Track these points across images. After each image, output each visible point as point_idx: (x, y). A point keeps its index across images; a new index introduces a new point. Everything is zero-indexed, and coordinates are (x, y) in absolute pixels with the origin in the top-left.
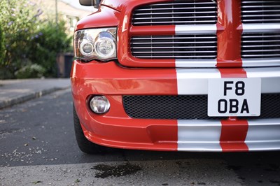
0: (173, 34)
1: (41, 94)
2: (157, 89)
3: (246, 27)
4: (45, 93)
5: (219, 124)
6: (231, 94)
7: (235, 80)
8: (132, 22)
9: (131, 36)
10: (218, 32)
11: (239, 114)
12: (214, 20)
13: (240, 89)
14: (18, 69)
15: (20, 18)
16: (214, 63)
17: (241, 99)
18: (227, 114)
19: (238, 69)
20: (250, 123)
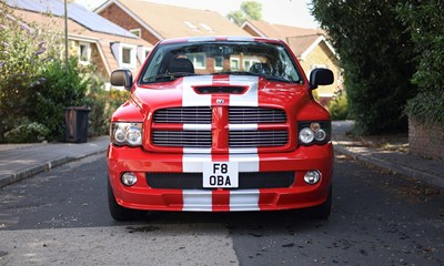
0: (181, 130)
1: (50, 166)
2: (169, 169)
3: (232, 127)
4: (56, 165)
5: (210, 193)
6: (218, 173)
7: (221, 163)
8: (154, 119)
9: (152, 130)
10: (213, 129)
11: (224, 186)
12: (210, 121)
13: (224, 169)
14: (9, 129)
15: (15, 56)
16: (209, 150)
17: (225, 176)
18: (216, 186)
19: (226, 155)
20: (231, 192)
